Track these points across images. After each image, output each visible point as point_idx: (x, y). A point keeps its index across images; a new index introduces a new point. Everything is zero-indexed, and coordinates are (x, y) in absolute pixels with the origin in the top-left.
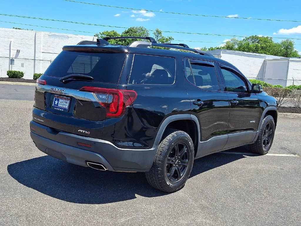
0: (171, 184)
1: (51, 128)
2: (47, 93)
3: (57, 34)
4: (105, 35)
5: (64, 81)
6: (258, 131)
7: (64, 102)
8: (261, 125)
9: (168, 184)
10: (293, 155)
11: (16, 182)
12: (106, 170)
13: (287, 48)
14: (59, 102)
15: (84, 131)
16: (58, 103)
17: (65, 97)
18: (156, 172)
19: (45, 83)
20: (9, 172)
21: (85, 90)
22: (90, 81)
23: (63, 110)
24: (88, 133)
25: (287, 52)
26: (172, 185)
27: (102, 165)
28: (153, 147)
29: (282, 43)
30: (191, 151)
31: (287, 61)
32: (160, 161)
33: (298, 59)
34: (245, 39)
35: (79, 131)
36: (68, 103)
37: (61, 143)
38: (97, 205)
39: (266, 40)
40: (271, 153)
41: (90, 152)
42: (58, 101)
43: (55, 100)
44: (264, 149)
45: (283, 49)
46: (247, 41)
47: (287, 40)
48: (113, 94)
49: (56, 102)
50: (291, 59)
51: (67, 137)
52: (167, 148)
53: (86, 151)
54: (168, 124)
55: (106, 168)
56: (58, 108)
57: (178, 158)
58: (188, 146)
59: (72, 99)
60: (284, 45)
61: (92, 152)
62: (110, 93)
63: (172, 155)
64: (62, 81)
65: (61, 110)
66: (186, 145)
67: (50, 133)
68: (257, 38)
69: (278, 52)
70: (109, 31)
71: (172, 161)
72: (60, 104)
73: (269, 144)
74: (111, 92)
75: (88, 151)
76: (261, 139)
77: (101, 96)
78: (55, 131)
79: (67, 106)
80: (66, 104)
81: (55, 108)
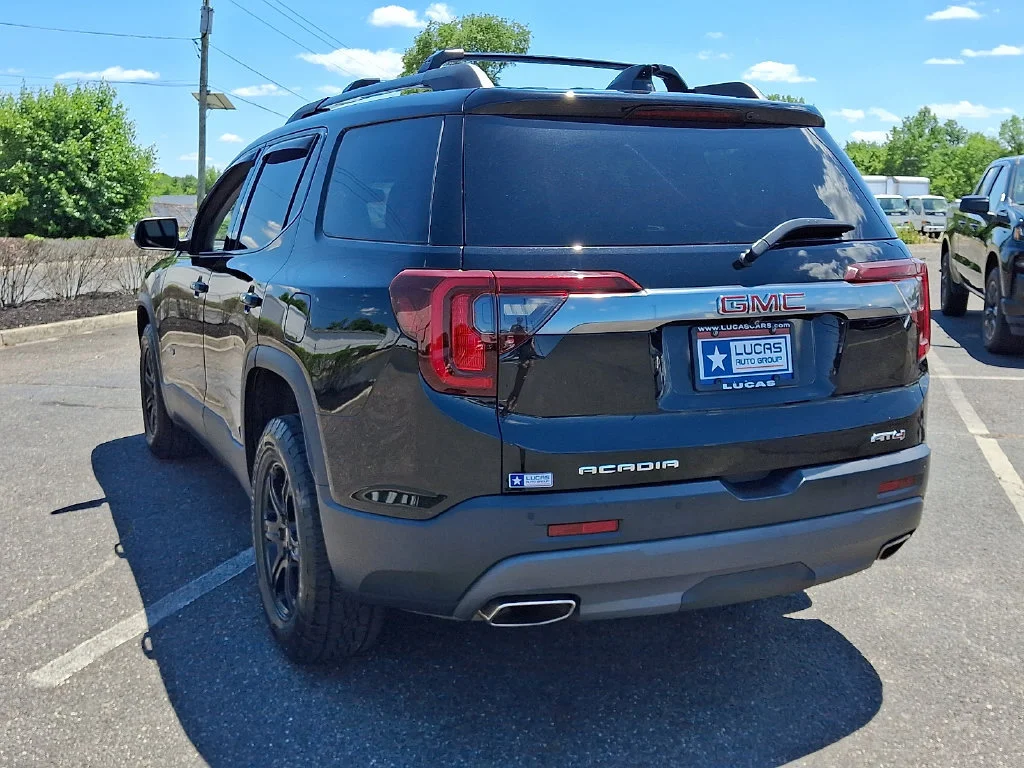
7: (759, 348)
14: (733, 353)
16: (727, 362)
36: (783, 346)
42: (724, 350)
43: (708, 350)
56: (738, 381)
65: (760, 384)
72: (739, 362)
79: (782, 362)
80: (778, 354)
81: (725, 387)
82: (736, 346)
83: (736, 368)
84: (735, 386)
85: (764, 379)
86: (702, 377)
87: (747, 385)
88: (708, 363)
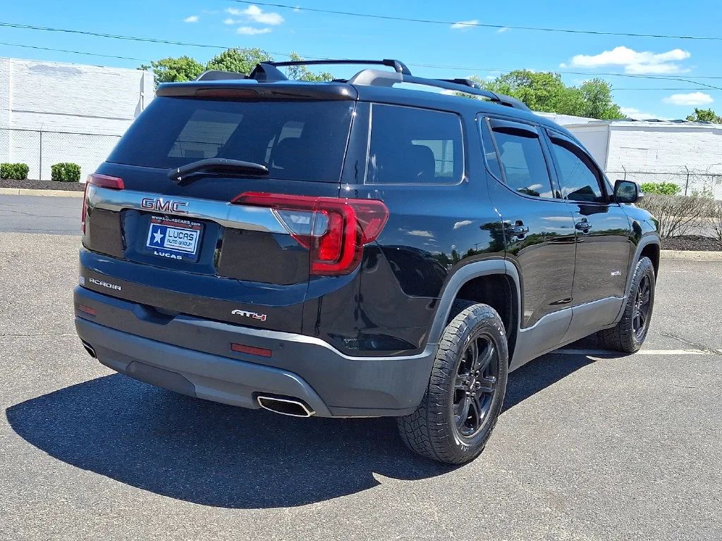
0: (464, 444)
1: (147, 308)
2: (128, 213)
3: (50, 64)
4: (165, 66)
5: (180, 178)
6: (625, 297)
7: (181, 236)
8: (631, 280)
9: (458, 443)
10: (699, 352)
11: (42, 455)
12: (309, 414)
13: (595, 99)
14: (167, 235)
15: (248, 314)
16: (163, 240)
17: (185, 222)
18: (430, 415)
19: (121, 185)
20: (15, 427)
21: (246, 201)
22: (259, 178)
23: (179, 258)
24: (262, 317)
25: (595, 108)
26: (466, 445)
27: (300, 404)
28: (427, 350)
29: (584, 88)
30: (503, 354)
31: (604, 129)
32: (441, 386)
33: (631, 124)
34: (500, 78)
35: (233, 312)
36: (194, 237)
37: (177, 346)
38: (286, 510)
39: (548, 81)
40: (647, 348)
41: (268, 369)
42: (163, 232)
43: (155, 230)
44: (634, 339)
45: (586, 100)
46: (503, 83)
47: (596, 81)
48: (330, 211)
49: (158, 236)
50: (614, 124)
51: (199, 329)
52: (455, 349)
53: (256, 367)
54: (459, 288)
55: (311, 410)
56: (166, 252)
57: (476, 374)
58: (497, 343)
59: (207, 226)
60: (589, 92)
61: (274, 370)
62: (321, 209)
63: (464, 368)
64: (175, 177)
65: (173, 256)
66: (493, 341)
67: (145, 319)
68: (527, 75)
69: (575, 107)
70: (176, 58)
71: (464, 383)
72: (169, 241)
73: (644, 328)
74: (324, 205)
75: (262, 368)
76: (630, 317)
77: (294, 218)
78: (157, 315)
79: (192, 247)
80: (190, 241)
81: (155, 253)
82: (171, 232)
83: (166, 244)
84: (160, 253)
85: (177, 254)
86: (148, 245)
87: (166, 255)
88: (153, 237)
